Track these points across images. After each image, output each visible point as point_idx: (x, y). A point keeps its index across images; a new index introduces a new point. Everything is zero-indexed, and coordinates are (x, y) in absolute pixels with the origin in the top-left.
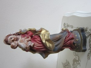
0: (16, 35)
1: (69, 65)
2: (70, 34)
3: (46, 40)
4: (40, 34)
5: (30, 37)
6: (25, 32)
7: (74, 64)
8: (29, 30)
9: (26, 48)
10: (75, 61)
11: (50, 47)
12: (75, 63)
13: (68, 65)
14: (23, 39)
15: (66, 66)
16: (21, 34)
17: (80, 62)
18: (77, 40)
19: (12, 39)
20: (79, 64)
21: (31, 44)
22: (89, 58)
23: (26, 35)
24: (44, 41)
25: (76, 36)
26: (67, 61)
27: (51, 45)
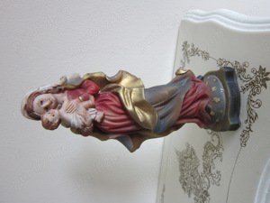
0: (53, 93)
1: (193, 156)
2: (197, 84)
3: (136, 104)
4: (119, 87)
5: (92, 98)
6: (78, 84)
7: (206, 155)
8: (89, 79)
9: (84, 126)
10: (208, 147)
11: (145, 122)
12: (210, 153)
13: (191, 157)
14: (74, 102)
15: (186, 158)
16: (65, 89)
17: (221, 150)
18: (217, 100)
19: (45, 104)
20: (220, 155)
21: (96, 115)
22: (244, 144)
23: (80, 92)
24: (130, 108)
25: (214, 89)
26: (188, 145)
27: (148, 116)
